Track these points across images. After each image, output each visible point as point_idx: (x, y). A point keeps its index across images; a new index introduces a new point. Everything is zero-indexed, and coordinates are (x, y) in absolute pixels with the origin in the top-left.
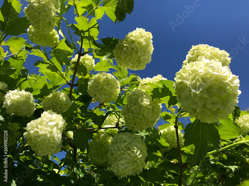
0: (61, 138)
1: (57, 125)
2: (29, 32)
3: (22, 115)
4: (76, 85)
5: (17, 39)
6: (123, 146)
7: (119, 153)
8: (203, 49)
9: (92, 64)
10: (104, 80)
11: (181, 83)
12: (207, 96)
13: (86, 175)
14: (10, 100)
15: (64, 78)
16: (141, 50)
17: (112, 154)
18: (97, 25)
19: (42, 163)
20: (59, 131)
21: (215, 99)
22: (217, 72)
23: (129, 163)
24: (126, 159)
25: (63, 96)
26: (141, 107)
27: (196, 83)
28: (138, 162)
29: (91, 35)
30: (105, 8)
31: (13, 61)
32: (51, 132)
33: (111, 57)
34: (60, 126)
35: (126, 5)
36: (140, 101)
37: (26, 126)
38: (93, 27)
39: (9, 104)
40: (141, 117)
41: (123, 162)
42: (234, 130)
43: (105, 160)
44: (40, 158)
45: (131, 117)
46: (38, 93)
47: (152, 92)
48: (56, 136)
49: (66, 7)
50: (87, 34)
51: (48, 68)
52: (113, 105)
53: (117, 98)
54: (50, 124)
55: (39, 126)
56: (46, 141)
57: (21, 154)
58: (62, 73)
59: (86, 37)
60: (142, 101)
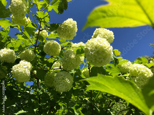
0: (30, 73)
1: (28, 67)
2: (12, 18)
3: (9, 62)
4: (37, 46)
5: (4, 20)
6: (61, 77)
7: (59, 81)
8: (101, 31)
9: (46, 35)
10: (52, 44)
11: (86, 48)
12: (96, 55)
13: (44, 93)
14: (2, 54)
15: (31, 42)
16: (70, 30)
17: (56, 82)
18: (49, 16)
19: (20, 88)
20: (29, 70)
21: (100, 56)
22: (102, 44)
23: (63, 85)
24: (62, 84)
25: (31, 52)
26: (70, 58)
27: (92, 49)
28: (68, 85)
29: (45, 20)
30: (52, 6)
31: (3, 33)
32: (25, 71)
33: (56, 32)
34: (29, 68)
35: (64, 6)
36: (70, 56)
37: (12, 68)
38: (46, 17)
39: (2, 56)
40: (70, 63)
41: (60, 85)
42: (117, 70)
43: (53, 85)
44: (19, 85)
45: (65, 64)
46: (17, 50)
47: (76, 51)
48: (27, 72)
49: (32, 4)
50: (43, 20)
51: (22, 37)
52: (58, 57)
53: (59, 54)
54: (24, 67)
55: (19, 68)
56: (22, 75)
57: (8, 83)
58: (30, 39)
59: (43, 22)
60: (71, 56)
